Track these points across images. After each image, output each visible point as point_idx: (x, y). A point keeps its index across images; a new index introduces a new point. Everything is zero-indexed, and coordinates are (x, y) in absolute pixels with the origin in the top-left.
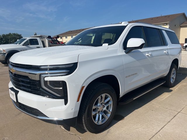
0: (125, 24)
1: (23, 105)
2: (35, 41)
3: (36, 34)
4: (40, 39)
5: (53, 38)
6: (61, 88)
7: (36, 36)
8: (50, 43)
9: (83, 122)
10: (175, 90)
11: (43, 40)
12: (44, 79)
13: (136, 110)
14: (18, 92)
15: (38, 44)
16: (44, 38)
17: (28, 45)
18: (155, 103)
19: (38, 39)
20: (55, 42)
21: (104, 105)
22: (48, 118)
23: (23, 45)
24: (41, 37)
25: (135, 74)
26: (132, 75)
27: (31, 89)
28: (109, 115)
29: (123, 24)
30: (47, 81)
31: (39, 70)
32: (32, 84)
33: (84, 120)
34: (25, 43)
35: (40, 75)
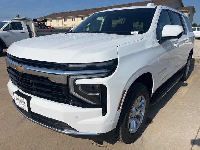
0: (151, 5)
1: (38, 115)
2: (18, 25)
3: (18, 17)
4: (24, 22)
5: (40, 22)
6: (99, 94)
7: (18, 18)
8: (37, 28)
9: (120, 133)
10: (190, 83)
11: (28, 23)
12: (74, 83)
13: (161, 109)
14: (30, 98)
15: (22, 29)
16: (29, 21)
17: (10, 29)
18: (177, 100)
19: (22, 22)
20: (42, 26)
21: (137, 109)
22: (78, 132)
23: (4, 30)
24: (25, 20)
25: (165, 69)
26: (163, 70)
27: (52, 95)
28: (141, 120)
29: (150, 6)
30: (78, 85)
31: (66, 70)
32: (53, 88)
33: (122, 131)
34: (6, 28)
35: (69, 77)
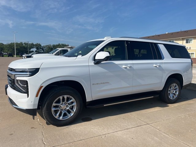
6: (26, 86)
10: (173, 106)
12: (16, 78)
18: (134, 114)
19: (69, 50)
22: (18, 106)
23: (55, 55)
28: (72, 114)
30: (18, 80)
34: (57, 53)
35: (15, 75)
